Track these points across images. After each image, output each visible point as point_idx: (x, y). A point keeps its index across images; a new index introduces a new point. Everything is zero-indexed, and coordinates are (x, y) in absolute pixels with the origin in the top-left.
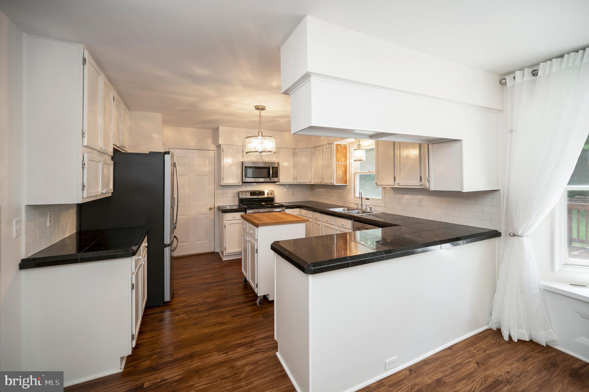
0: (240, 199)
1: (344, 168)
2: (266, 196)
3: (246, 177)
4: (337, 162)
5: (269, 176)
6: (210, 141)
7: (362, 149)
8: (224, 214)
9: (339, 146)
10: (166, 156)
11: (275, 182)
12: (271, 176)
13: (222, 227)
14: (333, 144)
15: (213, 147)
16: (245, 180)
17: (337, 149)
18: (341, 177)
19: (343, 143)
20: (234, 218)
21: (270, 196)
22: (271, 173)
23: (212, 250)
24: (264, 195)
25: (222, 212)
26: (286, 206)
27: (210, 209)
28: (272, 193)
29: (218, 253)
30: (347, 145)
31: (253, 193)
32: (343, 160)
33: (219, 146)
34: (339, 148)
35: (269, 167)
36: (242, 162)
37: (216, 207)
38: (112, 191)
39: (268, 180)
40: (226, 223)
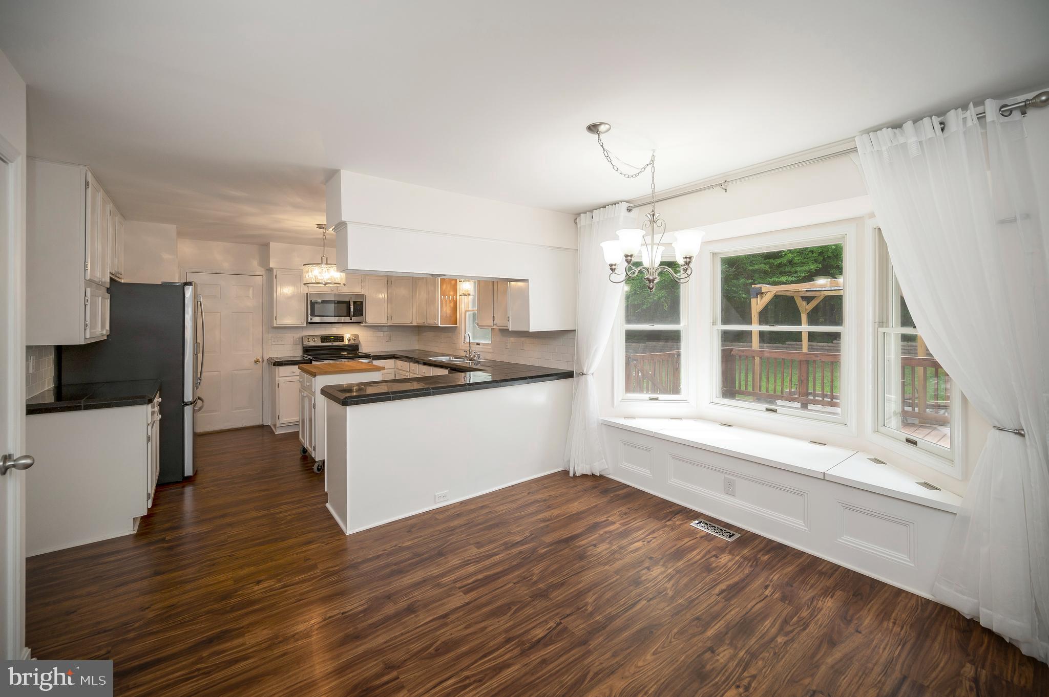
0: (304, 347)
1: (452, 305)
2: (346, 342)
3: (313, 314)
4: (442, 297)
5: (348, 314)
6: (255, 263)
8: (277, 367)
10: (186, 287)
11: (360, 323)
12: (352, 313)
13: (274, 386)
15: (260, 271)
16: (311, 319)
18: (448, 315)
20: (293, 372)
21: (352, 342)
22: (352, 310)
23: (258, 422)
24: (343, 341)
25: (274, 365)
26: (372, 356)
27: (256, 362)
28: (356, 337)
29: (269, 427)
31: (324, 339)
32: (452, 293)
33: (270, 270)
35: (349, 301)
36: (307, 294)
37: (266, 358)
38: (109, 333)
39: (347, 319)
40: (280, 380)
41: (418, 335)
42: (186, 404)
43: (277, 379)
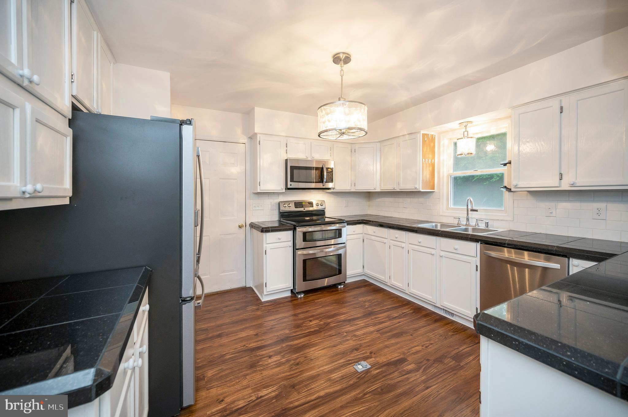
0: (280, 213)
1: (431, 168)
2: (315, 208)
3: (292, 180)
4: (423, 159)
5: (321, 180)
6: (239, 131)
8: (265, 234)
9: (426, 136)
10: (185, 128)
11: (329, 189)
12: (325, 180)
13: (261, 253)
14: (419, 132)
15: (244, 139)
16: (291, 185)
17: (424, 141)
18: (428, 180)
19: (432, 133)
20: (279, 239)
21: (320, 208)
22: (325, 177)
23: (242, 284)
24: (313, 207)
25: (262, 231)
26: (347, 222)
27: (240, 227)
28: (322, 203)
29: (250, 289)
30: (435, 135)
31: (298, 204)
32: (431, 156)
33: (252, 137)
34: (426, 139)
35: (322, 168)
36: (287, 159)
37: (248, 223)
38: (71, 195)
39: (320, 185)
40: (267, 246)
41: (369, 201)
42: (185, 301)
43: (265, 245)
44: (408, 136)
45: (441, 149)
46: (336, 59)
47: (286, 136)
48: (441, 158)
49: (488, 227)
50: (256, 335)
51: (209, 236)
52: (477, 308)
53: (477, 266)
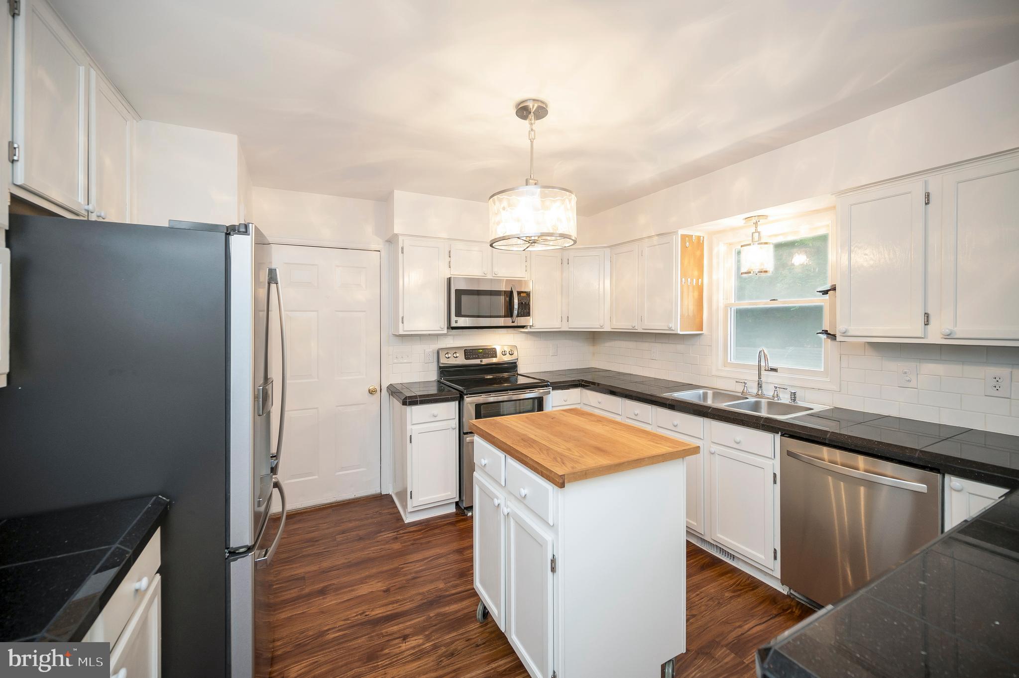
0: (440, 368)
2: (500, 358)
3: (459, 314)
4: (683, 279)
5: (509, 313)
6: (369, 228)
7: (766, 243)
8: (409, 409)
9: (687, 238)
10: (235, 239)
11: (523, 327)
12: (515, 312)
13: (402, 440)
14: (676, 233)
15: (377, 243)
16: (456, 322)
17: (684, 248)
18: (691, 314)
19: (698, 234)
20: (433, 416)
21: (507, 358)
22: (516, 306)
23: (373, 490)
24: (496, 357)
25: (404, 403)
26: (552, 383)
27: (371, 392)
28: (513, 351)
29: (389, 496)
30: (703, 237)
31: (470, 353)
32: (696, 273)
33: (391, 240)
34: (688, 243)
35: (511, 292)
36: (450, 278)
37: (385, 386)
39: (508, 321)
40: (411, 429)
41: (594, 346)
42: (235, 554)
43: (409, 427)
44: (656, 238)
45: (715, 261)
46: (523, 111)
47: (449, 239)
48: (715, 277)
49: (795, 400)
50: (387, 591)
51: (317, 408)
52: (775, 550)
53: (775, 475)
